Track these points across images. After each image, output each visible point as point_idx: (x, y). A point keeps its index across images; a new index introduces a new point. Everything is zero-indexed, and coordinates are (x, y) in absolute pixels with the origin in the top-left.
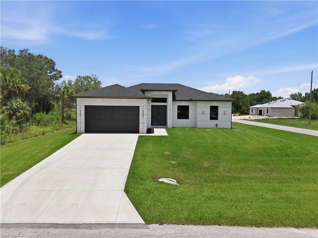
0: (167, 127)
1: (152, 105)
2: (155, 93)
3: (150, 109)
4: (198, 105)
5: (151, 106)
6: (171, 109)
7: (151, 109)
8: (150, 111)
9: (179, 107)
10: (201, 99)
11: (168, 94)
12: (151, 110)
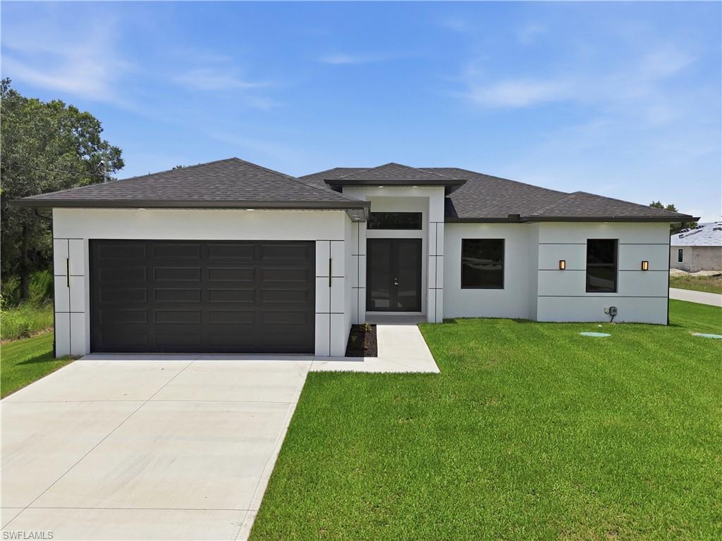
0: (425, 317)
1: (368, 240)
2: (381, 192)
3: (364, 251)
4: (540, 237)
5: (365, 241)
6: (441, 252)
7: (365, 253)
8: (363, 260)
9: (468, 245)
10: (553, 215)
11: (428, 199)
12: (365, 257)
